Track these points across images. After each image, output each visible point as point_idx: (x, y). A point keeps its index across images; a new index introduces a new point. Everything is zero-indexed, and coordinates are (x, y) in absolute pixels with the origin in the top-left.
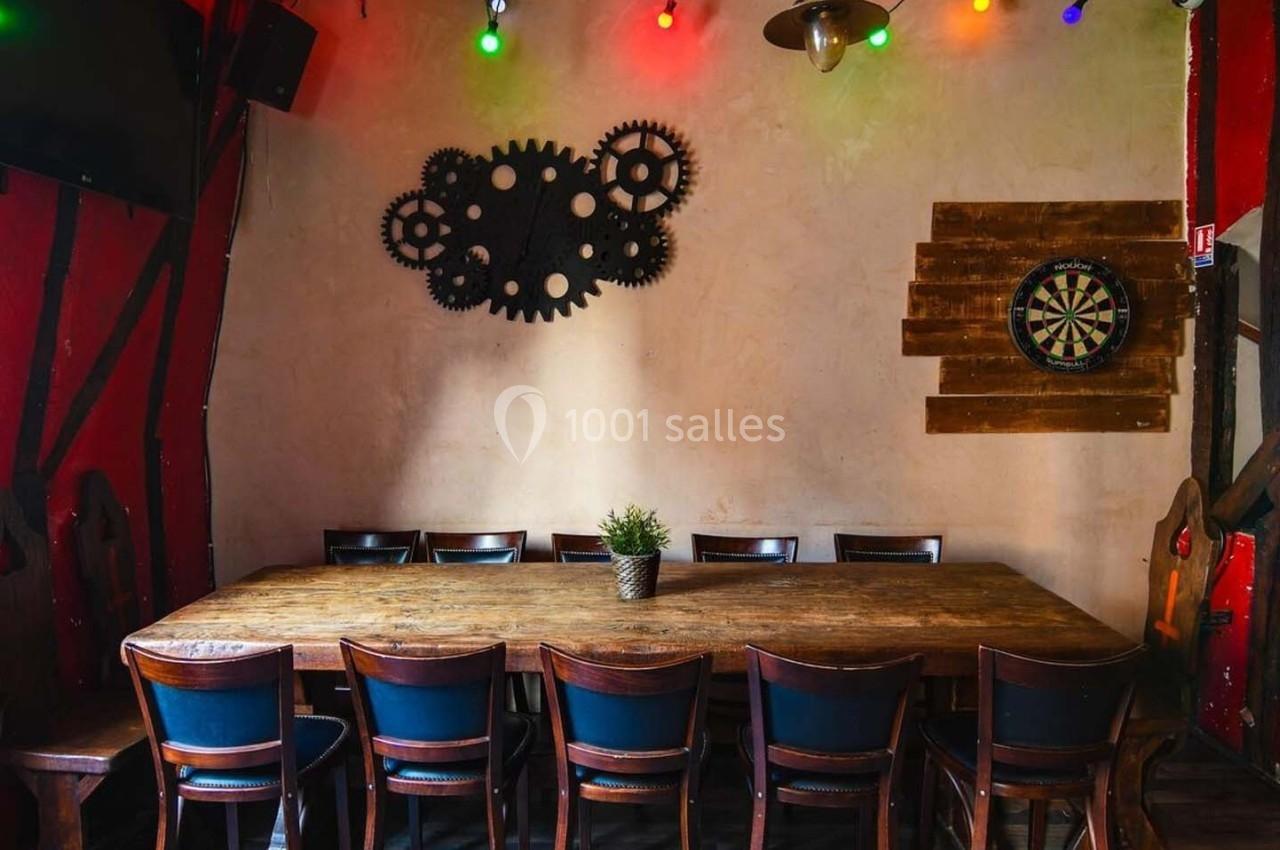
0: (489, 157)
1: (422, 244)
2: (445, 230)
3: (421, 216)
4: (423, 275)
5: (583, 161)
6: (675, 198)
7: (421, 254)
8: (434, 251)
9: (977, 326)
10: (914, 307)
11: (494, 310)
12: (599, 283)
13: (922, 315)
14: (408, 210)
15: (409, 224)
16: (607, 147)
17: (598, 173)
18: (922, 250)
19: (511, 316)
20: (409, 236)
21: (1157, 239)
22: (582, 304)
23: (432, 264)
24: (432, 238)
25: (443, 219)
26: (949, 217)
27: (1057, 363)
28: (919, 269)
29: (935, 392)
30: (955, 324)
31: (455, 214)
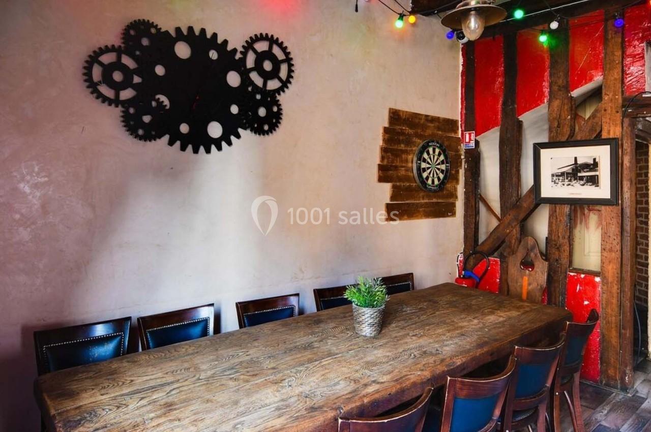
0: (173, 33)
1: (118, 87)
2: (137, 80)
3: (118, 65)
4: (117, 111)
5: (235, 50)
6: (285, 84)
7: (117, 95)
8: (127, 94)
9: (403, 169)
10: (383, 158)
11: (171, 143)
12: (240, 130)
13: (385, 163)
14: (107, 59)
15: (108, 70)
16: (249, 45)
17: (243, 60)
18: (386, 130)
19: (183, 148)
20: (107, 79)
21: (453, 135)
22: (230, 143)
23: (126, 104)
24: (126, 83)
25: (136, 72)
26: (395, 116)
27: (430, 187)
28: (384, 140)
29: (388, 201)
30: (396, 168)
31: (145, 69)
